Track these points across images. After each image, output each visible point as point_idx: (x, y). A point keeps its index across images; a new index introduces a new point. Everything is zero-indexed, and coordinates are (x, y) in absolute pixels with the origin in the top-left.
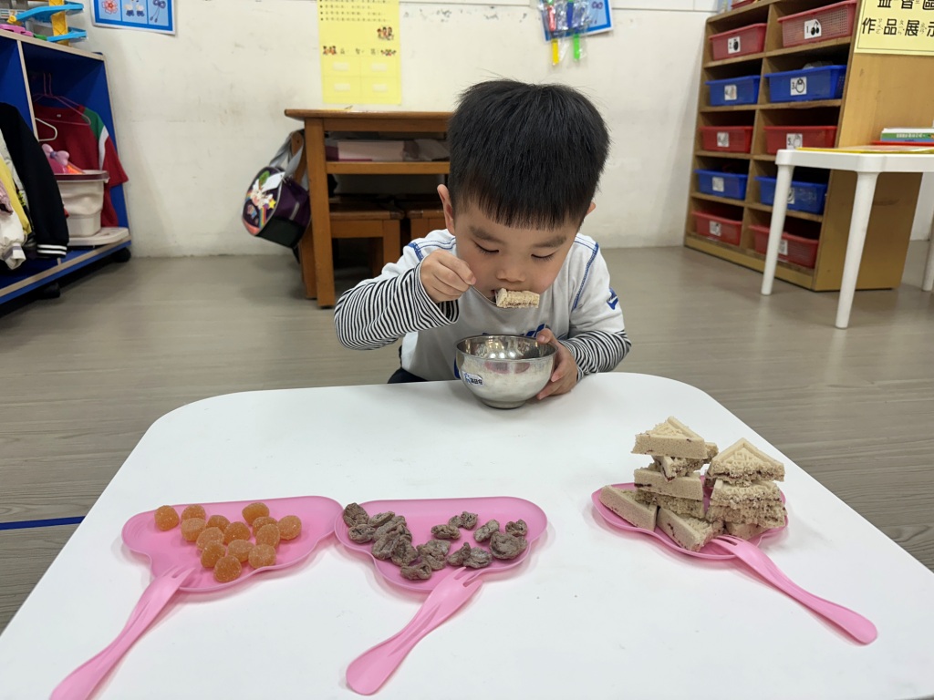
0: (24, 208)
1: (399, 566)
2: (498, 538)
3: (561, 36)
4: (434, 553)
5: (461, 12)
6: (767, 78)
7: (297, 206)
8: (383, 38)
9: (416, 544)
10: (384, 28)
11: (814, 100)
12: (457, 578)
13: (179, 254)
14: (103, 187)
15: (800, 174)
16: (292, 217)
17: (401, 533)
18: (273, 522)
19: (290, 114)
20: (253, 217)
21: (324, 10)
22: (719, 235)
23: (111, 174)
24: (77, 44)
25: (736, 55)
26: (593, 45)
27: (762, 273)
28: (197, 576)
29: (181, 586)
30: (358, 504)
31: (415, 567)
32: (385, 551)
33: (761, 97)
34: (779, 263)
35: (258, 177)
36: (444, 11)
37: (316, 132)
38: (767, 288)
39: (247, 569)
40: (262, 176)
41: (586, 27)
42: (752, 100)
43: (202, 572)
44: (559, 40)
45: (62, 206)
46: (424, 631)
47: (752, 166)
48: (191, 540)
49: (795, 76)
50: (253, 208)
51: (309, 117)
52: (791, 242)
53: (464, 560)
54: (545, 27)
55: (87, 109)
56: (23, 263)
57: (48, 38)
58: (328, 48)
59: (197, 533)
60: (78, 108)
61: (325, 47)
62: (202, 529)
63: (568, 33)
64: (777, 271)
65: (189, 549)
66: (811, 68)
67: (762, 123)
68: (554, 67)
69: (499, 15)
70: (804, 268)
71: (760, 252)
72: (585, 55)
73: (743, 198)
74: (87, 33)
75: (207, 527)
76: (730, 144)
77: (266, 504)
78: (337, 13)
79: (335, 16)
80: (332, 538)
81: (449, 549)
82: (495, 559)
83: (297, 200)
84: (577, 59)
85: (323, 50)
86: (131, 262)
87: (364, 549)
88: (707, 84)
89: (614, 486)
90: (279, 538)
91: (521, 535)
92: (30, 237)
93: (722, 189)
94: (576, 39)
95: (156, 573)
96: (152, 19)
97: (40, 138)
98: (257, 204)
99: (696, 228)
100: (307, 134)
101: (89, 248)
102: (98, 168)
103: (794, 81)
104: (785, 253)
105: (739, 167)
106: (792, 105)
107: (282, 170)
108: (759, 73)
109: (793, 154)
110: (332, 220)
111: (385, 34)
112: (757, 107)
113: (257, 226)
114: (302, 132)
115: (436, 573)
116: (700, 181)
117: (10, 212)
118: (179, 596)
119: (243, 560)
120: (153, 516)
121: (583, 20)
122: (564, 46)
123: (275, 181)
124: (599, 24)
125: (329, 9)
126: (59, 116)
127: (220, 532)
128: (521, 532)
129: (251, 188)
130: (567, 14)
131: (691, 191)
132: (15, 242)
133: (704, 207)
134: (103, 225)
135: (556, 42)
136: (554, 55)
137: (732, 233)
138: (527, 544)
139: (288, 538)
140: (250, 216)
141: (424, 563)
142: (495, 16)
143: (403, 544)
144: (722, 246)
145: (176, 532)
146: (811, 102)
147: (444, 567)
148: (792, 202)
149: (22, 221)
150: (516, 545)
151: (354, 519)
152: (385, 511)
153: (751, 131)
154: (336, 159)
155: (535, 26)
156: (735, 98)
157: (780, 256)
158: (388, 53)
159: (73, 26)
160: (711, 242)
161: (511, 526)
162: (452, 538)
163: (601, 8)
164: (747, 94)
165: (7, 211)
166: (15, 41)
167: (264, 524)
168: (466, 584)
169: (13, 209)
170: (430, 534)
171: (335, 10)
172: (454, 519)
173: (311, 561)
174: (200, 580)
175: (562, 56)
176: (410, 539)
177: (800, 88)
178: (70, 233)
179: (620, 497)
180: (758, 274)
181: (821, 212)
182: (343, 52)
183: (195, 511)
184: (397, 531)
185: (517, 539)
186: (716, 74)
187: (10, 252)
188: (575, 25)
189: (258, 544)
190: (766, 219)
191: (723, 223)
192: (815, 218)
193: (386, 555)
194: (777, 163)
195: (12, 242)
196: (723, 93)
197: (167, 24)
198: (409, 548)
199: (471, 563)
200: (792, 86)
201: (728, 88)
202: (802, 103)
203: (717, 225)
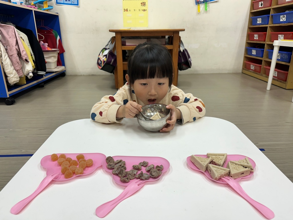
0: (33, 61)
1: (120, 177)
2: (153, 170)
3: (201, 3)
4: (131, 174)
6: (272, 16)
7: (113, 60)
8: (143, 6)
9: (127, 170)
10: (143, 3)
11: (288, 23)
12: (136, 183)
13: (80, 74)
14: (57, 54)
15: (282, 49)
16: (111, 64)
17: (123, 167)
18: (85, 161)
19: (110, 31)
20: (100, 63)
22: (254, 69)
23: (60, 50)
24: (51, 10)
25: (261, 8)
26: (212, 6)
27: (267, 82)
28: (60, 176)
29: (54, 179)
30: (111, 156)
31: (125, 178)
32: (116, 172)
33: (270, 22)
34: (273, 79)
35: (102, 51)
37: (119, 36)
38: (268, 88)
39: (74, 175)
40: (103, 51)
42: (267, 23)
43: (62, 175)
44: (200, 4)
45: (45, 60)
46: (123, 199)
47: (266, 46)
48: (60, 164)
49: (282, 15)
50: (100, 61)
51: (117, 32)
52: (278, 72)
53: (140, 177)
54: (196, 0)
55: (53, 30)
56: (33, 77)
57: (42, 9)
58: (125, 9)
59: (62, 162)
60: (51, 30)
61: (124, 9)
62: (63, 162)
63: (203, 2)
64: (272, 82)
65: (59, 167)
66: (288, 11)
67: (270, 31)
68: (198, 13)
70: (283, 81)
71: (267, 75)
72: (209, 9)
73: (262, 57)
74: (54, 7)
75: (65, 161)
76: (258, 38)
77: (84, 155)
80: (101, 166)
81: (137, 173)
82: (150, 177)
83: (113, 58)
84: (206, 11)
85: (124, 10)
86: (66, 76)
87: (111, 171)
88: (251, 18)
89: (195, 155)
90: (85, 166)
91: (160, 170)
92: (35, 69)
93: (255, 54)
94: (206, 4)
95: (47, 174)
96: (72, 2)
97: (39, 39)
98: (101, 59)
99: (246, 67)
100: (116, 37)
101: (53, 72)
102: (56, 48)
103: (282, 16)
104: (276, 76)
105: (262, 46)
106: (281, 25)
107: (109, 49)
108: (269, 14)
109: (280, 42)
110: (123, 64)
111: (143, 4)
112: (268, 26)
113: (101, 66)
114: (115, 37)
115: (131, 180)
116: (248, 51)
117: (29, 62)
118: (53, 182)
119: (73, 172)
120: (50, 157)
122: (202, 6)
123: (106, 52)
126: (46, 32)
127: (68, 163)
128: (160, 169)
129: (99, 54)
131: (245, 54)
132: (30, 71)
133: (249, 60)
134: (57, 65)
136: (198, 9)
137: (258, 69)
138: (162, 173)
139: (88, 166)
140: (99, 63)
141: (128, 177)
143: (123, 170)
144: (255, 73)
145: (56, 162)
146: (287, 24)
147: (134, 178)
148: (280, 58)
149: (32, 65)
150: (158, 173)
151: (109, 161)
152: (119, 159)
153: (266, 34)
154: (125, 45)
156: (261, 23)
157: (274, 76)
158: (144, 10)
159: (49, 5)
160: (251, 72)
161: (158, 167)
162: (138, 169)
164: (265, 21)
165: (28, 61)
166: (32, 10)
167: (82, 161)
168: (138, 185)
169: (29, 61)
170: (132, 168)
172: (140, 163)
173: (94, 173)
174: (60, 177)
175: (201, 10)
176: (125, 169)
177: (284, 19)
178: (47, 68)
179: (196, 159)
180: (265, 82)
181: (289, 62)
182: (130, 11)
183: (63, 156)
184: (121, 166)
185: (158, 171)
186: (254, 14)
187: (29, 74)
189: (79, 167)
190: (269, 64)
191: (255, 65)
192: (287, 64)
193: (116, 174)
194: (273, 45)
195: (29, 71)
196: (257, 21)
197: (77, 4)
198: (124, 172)
199: (143, 178)
200: (281, 18)
201: (258, 19)
202: (284, 24)
203: (253, 66)
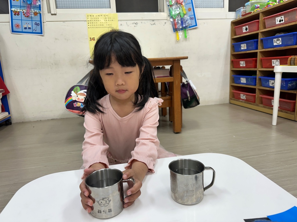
3: (179, 30)
5: (142, 23)
6: (262, 40)
11: (285, 46)
21: (89, 24)
22: (245, 99)
25: (246, 33)
26: (191, 33)
33: (260, 47)
36: (135, 23)
38: (275, 122)
41: (188, 26)
42: (255, 48)
47: (258, 73)
49: (275, 38)
52: (280, 101)
54: (173, 27)
58: (92, 38)
61: (90, 38)
63: (182, 29)
66: (283, 34)
67: (261, 56)
68: (177, 41)
69: (156, 24)
70: (289, 112)
71: (264, 105)
72: (189, 36)
73: (255, 85)
76: (246, 65)
78: (95, 25)
79: (94, 26)
93: (245, 82)
94: (185, 31)
96: (34, 30)
99: (234, 96)
103: (275, 40)
106: (275, 49)
108: (258, 39)
109: (282, 68)
112: (258, 51)
116: (234, 79)
121: (187, 23)
124: (193, 25)
125: (92, 24)
130: (181, 22)
131: (230, 83)
133: (237, 89)
135: (178, 32)
136: (177, 37)
137: (251, 98)
142: (154, 24)
144: (247, 103)
153: (257, 60)
155: (169, 27)
156: (246, 48)
160: (242, 102)
163: (193, 19)
171: (94, 24)
175: (180, 37)
177: (278, 42)
186: (236, 41)
188: (184, 26)
191: (246, 95)
192: (292, 92)
194: (275, 71)
196: (240, 47)
200: (274, 42)
201: (242, 45)
202: (280, 48)
203: (244, 95)
